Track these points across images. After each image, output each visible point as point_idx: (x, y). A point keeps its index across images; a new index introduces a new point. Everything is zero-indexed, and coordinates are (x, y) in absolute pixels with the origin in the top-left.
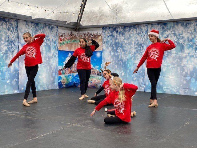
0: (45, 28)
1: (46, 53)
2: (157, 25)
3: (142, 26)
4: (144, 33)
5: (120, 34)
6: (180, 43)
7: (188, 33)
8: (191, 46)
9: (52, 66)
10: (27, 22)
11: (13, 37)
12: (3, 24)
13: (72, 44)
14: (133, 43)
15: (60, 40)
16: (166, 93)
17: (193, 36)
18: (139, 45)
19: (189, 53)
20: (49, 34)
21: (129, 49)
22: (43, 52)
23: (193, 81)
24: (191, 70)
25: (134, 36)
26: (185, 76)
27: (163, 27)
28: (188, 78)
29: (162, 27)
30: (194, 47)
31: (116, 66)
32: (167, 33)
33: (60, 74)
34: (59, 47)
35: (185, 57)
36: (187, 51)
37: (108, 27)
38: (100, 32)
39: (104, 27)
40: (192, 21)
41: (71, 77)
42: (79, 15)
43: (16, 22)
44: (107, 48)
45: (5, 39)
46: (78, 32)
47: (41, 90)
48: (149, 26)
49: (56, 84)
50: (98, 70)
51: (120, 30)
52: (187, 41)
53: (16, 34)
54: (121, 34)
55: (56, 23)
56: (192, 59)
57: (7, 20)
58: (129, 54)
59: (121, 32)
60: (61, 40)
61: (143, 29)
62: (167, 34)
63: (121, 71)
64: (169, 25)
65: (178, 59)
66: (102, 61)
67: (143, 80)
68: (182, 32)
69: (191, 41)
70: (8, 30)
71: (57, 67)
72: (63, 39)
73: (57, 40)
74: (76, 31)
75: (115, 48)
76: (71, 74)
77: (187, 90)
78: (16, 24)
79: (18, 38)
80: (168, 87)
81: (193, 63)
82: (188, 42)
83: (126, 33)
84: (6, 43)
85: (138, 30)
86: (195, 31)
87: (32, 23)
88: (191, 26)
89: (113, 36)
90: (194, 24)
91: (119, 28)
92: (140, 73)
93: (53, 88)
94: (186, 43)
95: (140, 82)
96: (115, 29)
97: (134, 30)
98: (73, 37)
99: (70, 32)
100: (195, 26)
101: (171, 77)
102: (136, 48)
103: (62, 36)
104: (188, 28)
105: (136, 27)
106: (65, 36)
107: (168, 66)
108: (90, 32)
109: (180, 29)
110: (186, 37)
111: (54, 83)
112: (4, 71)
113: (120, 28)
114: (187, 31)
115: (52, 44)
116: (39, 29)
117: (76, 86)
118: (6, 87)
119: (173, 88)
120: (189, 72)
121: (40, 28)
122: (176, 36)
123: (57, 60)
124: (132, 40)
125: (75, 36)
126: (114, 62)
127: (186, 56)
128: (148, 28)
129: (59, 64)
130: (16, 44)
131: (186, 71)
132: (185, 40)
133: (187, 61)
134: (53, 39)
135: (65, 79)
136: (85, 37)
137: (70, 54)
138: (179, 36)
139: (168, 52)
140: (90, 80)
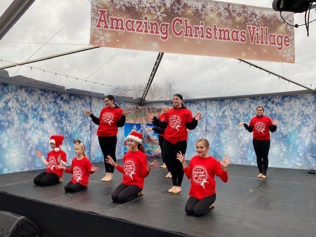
2: (215, 102)
3: (202, 102)
4: (204, 108)
6: (237, 117)
10: (99, 98)
12: (79, 101)
13: (137, 117)
17: (248, 111)
23: (250, 151)
24: (248, 142)
26: (242, 147)
27: (221, 103)
28: (245, 149)
29: (219, 103)
32: (224, 108)
33: (125, 144)
35: (242, 130)
39: (167, 103)
42: (145, 92)
43: (90, 99)
46: (142, 107)
52: (242, 115)
53: (89, 108)
55: (123, 99)
57: (82, 97)
61: (203, 105)
64: (226, 102)
65: (235, 132)
68: (238, 108)
69: (246, 115)
70: (83, 106)
71: (123, 139)
74: (141, 105)
77: (244, 160)
78: (89, 101)
82: (244, 117)
84: (81, 118)
85: (198, 106)
86: (250, 107)
88: (245, 103)
90: (248, 101)
93: (120, 158)
94: (242, 117)
97: (194, 106)
98: (138, 111)
99: (135, 106)
100: (250, 103)
101: (230, 148)
104: (243, 104)
105: (196, 102)
106: (131, 110)
107: (226, 138)
108: (154, 107)
109: (236, 105)
110: (241, 112)
114: (243, 107)
120: (245, 144)
122: (233, 111)
123: (124, 132)
125: (140, 110)
128: (206, 103)
129: (125, 136)
131: (243, 142)
136: (149, 110)
137: (135, 127)
138: (236, 111)
139: (226, 125)
140: (153, 150)
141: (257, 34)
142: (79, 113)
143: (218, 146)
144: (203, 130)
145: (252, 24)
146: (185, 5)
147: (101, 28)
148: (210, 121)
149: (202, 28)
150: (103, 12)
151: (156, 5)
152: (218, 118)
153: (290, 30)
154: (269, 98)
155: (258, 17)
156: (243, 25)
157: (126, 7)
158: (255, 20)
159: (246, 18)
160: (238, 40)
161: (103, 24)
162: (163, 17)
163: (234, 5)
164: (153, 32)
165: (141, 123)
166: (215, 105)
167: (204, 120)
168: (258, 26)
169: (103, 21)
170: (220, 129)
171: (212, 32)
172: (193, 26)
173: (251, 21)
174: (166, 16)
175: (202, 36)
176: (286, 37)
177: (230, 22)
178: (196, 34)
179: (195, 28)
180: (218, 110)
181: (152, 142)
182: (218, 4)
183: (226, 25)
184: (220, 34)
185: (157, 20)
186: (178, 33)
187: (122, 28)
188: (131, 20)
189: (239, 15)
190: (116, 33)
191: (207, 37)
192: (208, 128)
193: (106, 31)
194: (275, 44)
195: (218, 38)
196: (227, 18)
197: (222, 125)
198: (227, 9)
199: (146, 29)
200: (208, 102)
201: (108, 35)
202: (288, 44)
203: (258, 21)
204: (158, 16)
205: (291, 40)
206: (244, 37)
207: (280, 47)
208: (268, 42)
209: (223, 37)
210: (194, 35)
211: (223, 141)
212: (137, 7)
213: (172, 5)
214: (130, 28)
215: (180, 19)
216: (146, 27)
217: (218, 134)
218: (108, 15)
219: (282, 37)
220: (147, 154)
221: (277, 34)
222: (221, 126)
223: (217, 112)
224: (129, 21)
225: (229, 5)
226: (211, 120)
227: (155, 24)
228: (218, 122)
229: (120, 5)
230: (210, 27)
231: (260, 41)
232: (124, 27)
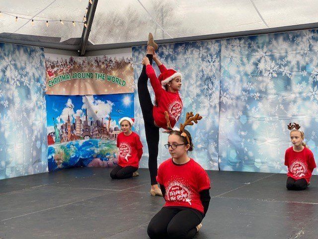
0: (17, 52)
1: (22, 102)
2: (238, 41)
3: (210, 43)
4: (214, 57)
5: (166, 59)
6: (284, 74)
7: (296, 54)
8: (305, 79)
9: (34, 128)
13: (73, 81)
14: (194, 75)
15: (48, 76)
16: (261, 171)
17: (307, 59)
18: (206, 80)
19: (300, 93)
20: (25, 64)
21: (186, 89)
22: (15, 100)
23: (312, 145)
25: (195, 62)
27: (250, 44)
29: (247, 43)
30: (311, 80)
32: (257, 55)
33: (50, 140)
34: (46, 90)
35: (295, 102)
36: (296, 88)
37: (143, 47)
38: (127, 55)
39: (136, 47)
40: (304, 31)
41: (73, 148)
42: (85, 24)
46: (84, 58)
47: (11, 176)
48: (222, 42)
49: (42, 163)
51: (167, 51)
52: (295, 69)
54: (169, 60)
55: (39, 41)
56: (307, 103)
58: (186, 97)
59: (169, 55)
60: (50, 74)
61: (212, 49)
62: (258, 57)
64: (261, 40)
65: (281, 105)
66: (135, 113)
67: (215, 147)
68: (287, 53)
69: (304, 68)
72: (56, 72)
73: (42, 74)
74: (80, 55)
76: (74, 142)
80: (264, 160)
81: (309, 112)
82: (299, 71)
83: (180, 57)
85: (203, 51)
86: (311, 50)
88: (302, 41)
90: (308, 37)
91: (164, 48)
92: (210, 134)
93: (38, 172)
94: (294, 73)
95: (211, 152)
97: (194, 52)
98: (74, 69)
99: (68, 58)
100: (311, 41)
101: (270, 141)
102: (200, 85)
103: (53, 67)
104: (298, 45)
105: (199, 44)
106: (58, 66)
107: (261, 119)
108: (109, 57)
109: (281, 46)
110: (294, 63)
111: (39, 161)
113: (168, 47)
114: (296, 50)
115: (32, 83)
116: (5, 55)
117: (84, 166)
119: (273, 161)
121: (7, 53)
122: (276, 61)
123: (45, 114)
124: (191, 71)
125: (80, 66)
127: (296, 98)
128: (220, 46)
129: (49, 124)
132: (292, 69)
133: (299, 108)
134: (34, 74)
135: (62, 151)
136: (99, 66)
137: (69, 102)
138: (281, 61)
139: (260, 92)
140: (111, 152)
143: (246, 137)
144: (213, 104)
148: (228, 84)
152: (245, 78)
165: (82, 94)
166: (237, 49)
167: (217, 83)
170: (250, 100)
180: (245, 60)
181: (108, 134)
192: (224, 100)
197: (253, 91)
200: (224, 42)
211: (255, 127)
217: (245, 112)
220: (99, 160)
222: (252, 94)
223: (243, 64)
226: (231, 82)
228: (245, 85)
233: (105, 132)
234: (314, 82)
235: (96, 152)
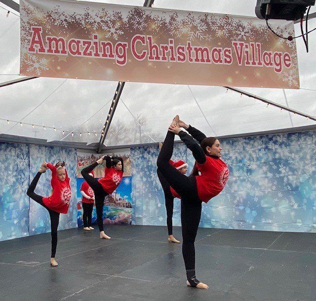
0: (61, 152)
3: (180, 145)
4: (183, 154)
5: (152, 155)
7: (235, 152)
8: (242, 168)
10: (40, 146)
11: (23, 165)
12: (12, 150)
15: (79, 166)
17: (242, 156)
19: (239, 177)
23: (248, 211)
24: (244, 197)
26: (237, 205)
28: (241, 208)
30: (245, 169)
31: (150, 195)
33: (79, 207)
34: (77, 174)
35: (236, 182)
36: (236, 173)
37: (137, 148)
38: (127, 153)
39: (133, 148)
40: (239, 139)
42: (103, 135)
43: (27, 147)
44: (138, 172)
45: (13, 168)
49: (74, 221)
50: (127, 201)
51: (152, 150)
52: (235, 162)
53: (27, 161)
56: (244, 184)
57: (16, 145)
59: (154, 152)
61: (181, 149)
63: (156, 201)
66: (132, 189)
68: (229, 151)
69: (240, 161)
70: (18, 157)
71: (75, 200)
72: (83, 164)
73: (75, 164)
74: (98, 153)
75: (148, 173)
77: (242, 223)
78: (27, 150)
79: (29, 165)
80: (217, 220)
81: (245, 189)
82: (237, 163)
84: (15, 173)
86: (244, 150)
87: (46, 147)
88: (238, 144)
89: (144, 158)
90: (242, 142)
91: (151, 148)
93: (71, 227)
94: (234, 164)
96: (146, 150)
99: (90, 155)
100: (244, 144)
101: (220, 207)
103: (81, 160)
104: (236, 146)
106: (84, 160)
108: (115, 154)
109: (225, 147)
110: (234, 158)
111: (71, 220)
112: (10, 208)
113: (153, 148)
114: (235, 150)
115: (69, 170)
116: (54, 154)
118: (13, 229)
119: (223, 220)
120: (241, 200)
123: (76, 190)
126: (147, 190)
127: (236, 180)
129: (78, 196)
130: (27, 174)
131: (238, 198)
132: (233, 161)
133: (238, 186)
134: (70, 165)
140: (117, 214)
141: (247, 52)
142: (11, 168)
145: (240, 40)
146: (148, 17)
147: (35, 52)
149: (171, 48)
150: (37, 31)
151: (109, 19)
153: (290, 46)
154: (270, 136)
155: (246, 30)
156: (226, 41)
157: (69, 23)
158: (243, 33)
159: (230, 32)
160: (221, 62)
161: (37, 47)
162: (119, 35)
163: (212, 15)
164: (106, 56)
168: (247, 41)
169: (36, 42)
171: (186, 52)
172: (159, 46)
173: (238, 35)
174: (123, 33)
175: (173, 59)
176: (286, 55)
177: (209, 37)
178: (164, 55)
179: (163, 47)
181: (115, 203)
182: (192, 15)
183: (203, 42)
184: (197, 54)
185: (111, 39)
186: (140, 55)
187: (64, 52)
188: (76, 40)
189: (221, 27)
190: (56, 58)
191: (179, 59)
193: (42, 56)
194: (271, 64)
195: (194, 60)
196: (205, 33)
198: (205, 21)
199: (97, 52)
201: (44, 61)
202: (290, 64)
203: (247, 34)
204: (112, 34)
205: (293, 58)
206: (229, 57)
207: (278, 68)
208: (262, 62)
209: (200, 58)
210: (161, 57)
212: (83, 22)
213: (130, 19)
214: (75, 51)
215: (142, 36)
216: (97, 48)
218: (44, 34)
219: (280, 55)
220: (109, 219)
221: (274, 51)
224: (74, 41)
225: (206, 15)
227: (108, 44)
229: (59, 21)
230: (182, 46)
231: (251, 62)
232: (67, 50)
233: (113, 201)
234: (247, 169)
235: (107, 214)
